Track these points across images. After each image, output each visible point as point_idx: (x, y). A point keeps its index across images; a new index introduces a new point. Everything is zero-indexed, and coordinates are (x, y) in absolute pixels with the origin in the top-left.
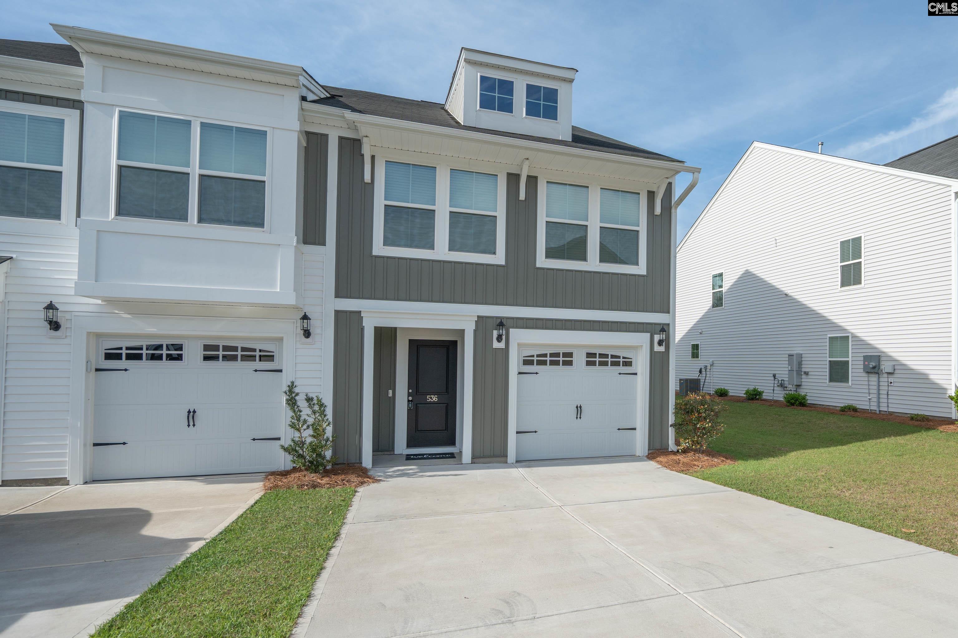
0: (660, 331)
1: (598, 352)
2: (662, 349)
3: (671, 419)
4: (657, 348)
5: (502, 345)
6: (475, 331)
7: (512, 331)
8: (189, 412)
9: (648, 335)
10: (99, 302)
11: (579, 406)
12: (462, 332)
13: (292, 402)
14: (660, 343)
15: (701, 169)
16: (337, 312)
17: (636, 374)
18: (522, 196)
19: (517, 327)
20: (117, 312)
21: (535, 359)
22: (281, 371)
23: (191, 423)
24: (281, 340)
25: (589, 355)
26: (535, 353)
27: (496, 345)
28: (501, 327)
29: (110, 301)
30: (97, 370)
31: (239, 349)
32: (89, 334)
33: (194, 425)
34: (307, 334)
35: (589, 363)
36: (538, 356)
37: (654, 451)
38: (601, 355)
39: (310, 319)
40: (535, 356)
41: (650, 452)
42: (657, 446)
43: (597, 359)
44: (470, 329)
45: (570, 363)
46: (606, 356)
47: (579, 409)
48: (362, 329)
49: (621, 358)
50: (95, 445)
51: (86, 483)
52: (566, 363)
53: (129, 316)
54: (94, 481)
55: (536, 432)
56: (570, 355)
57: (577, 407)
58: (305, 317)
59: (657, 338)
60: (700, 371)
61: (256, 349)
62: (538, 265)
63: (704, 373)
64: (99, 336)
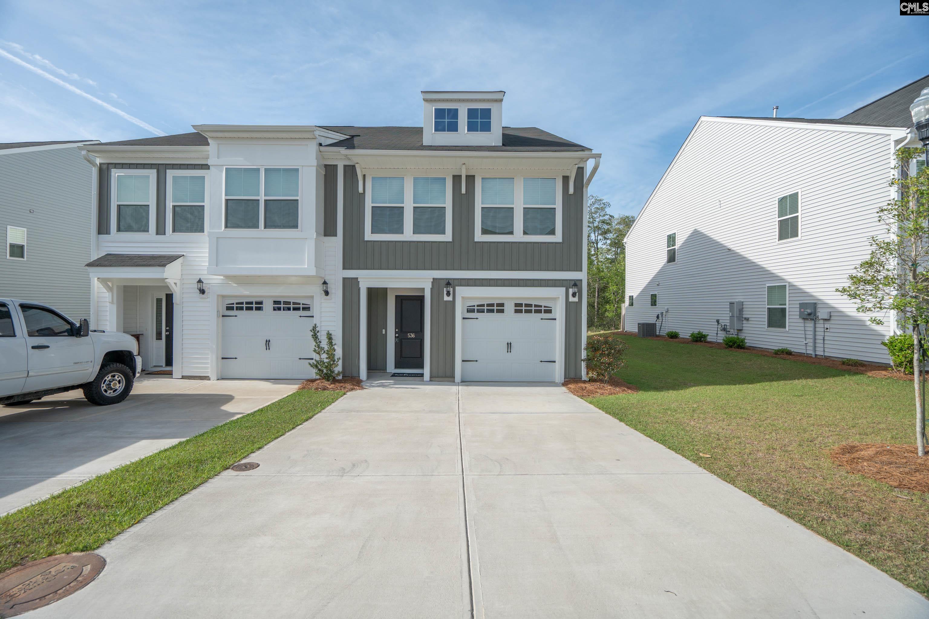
0: (573, 286)
1: (524, 302)
2: (576, 299)
3: (584, 354)
4: (571, 299)
5: (450, 298)
6: (431, 289)
7: (457, 288)
8: (267, 341)
9: (564, 289)
10: (222, 277)
11: (509, 343)
12: (423, 290)
13: (315, 336)
14: (574, 295)
15: (601, 154)
16: (344, 279)
17: (555, 319)
18: (463, 191)
19: (461, 285)
20: (230, 283)
21: (476, 308)
22: (313, 317)
23: (268, 348)
24: (312, 297)
25: (517, 305)
26: (476, 304)
27: (446, 298)
28: (448, 286)
29: (227, 277)
30: (223, 316)
31: (292, 304)
32: (218, 296)
33: (269, 349)
34: (327, 293)
35: (517, 311)
36: (478, 306)
37: (569, 379)
38: (527, 305)
39: (328, 284)
40: (476, 306)
41: (566, 380)
42: (572, 375)
43: (524, 308)
44: (428, 288)
45: (502, 311)
46: (530, 305)
47: (509, 345)
48: (359, 289)
49: (543, 307)
50: (223, 358)
51: (218, 380)
52: (499, 311)
53: (236, 285)
54: (223, 379)
55: (476, 361)
56: (502, 305)
57: (508, 344)
58: (325, 283)
59: (571, 291)
60: (658, 317)
61: (300, 303)
62: (476, 240)
63: (660, 318)
64: (223, 297)
